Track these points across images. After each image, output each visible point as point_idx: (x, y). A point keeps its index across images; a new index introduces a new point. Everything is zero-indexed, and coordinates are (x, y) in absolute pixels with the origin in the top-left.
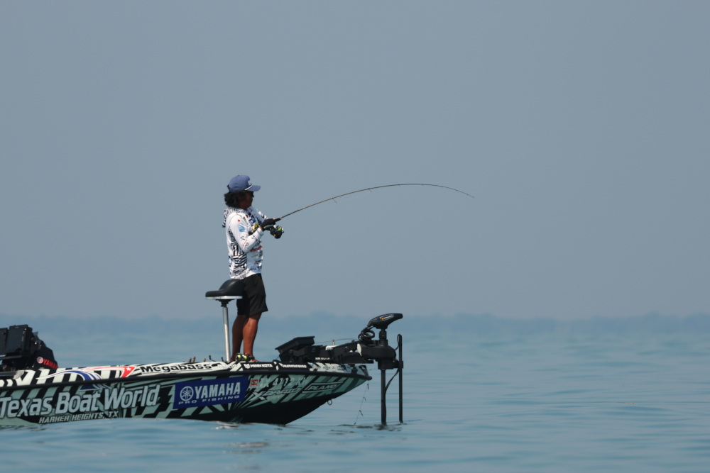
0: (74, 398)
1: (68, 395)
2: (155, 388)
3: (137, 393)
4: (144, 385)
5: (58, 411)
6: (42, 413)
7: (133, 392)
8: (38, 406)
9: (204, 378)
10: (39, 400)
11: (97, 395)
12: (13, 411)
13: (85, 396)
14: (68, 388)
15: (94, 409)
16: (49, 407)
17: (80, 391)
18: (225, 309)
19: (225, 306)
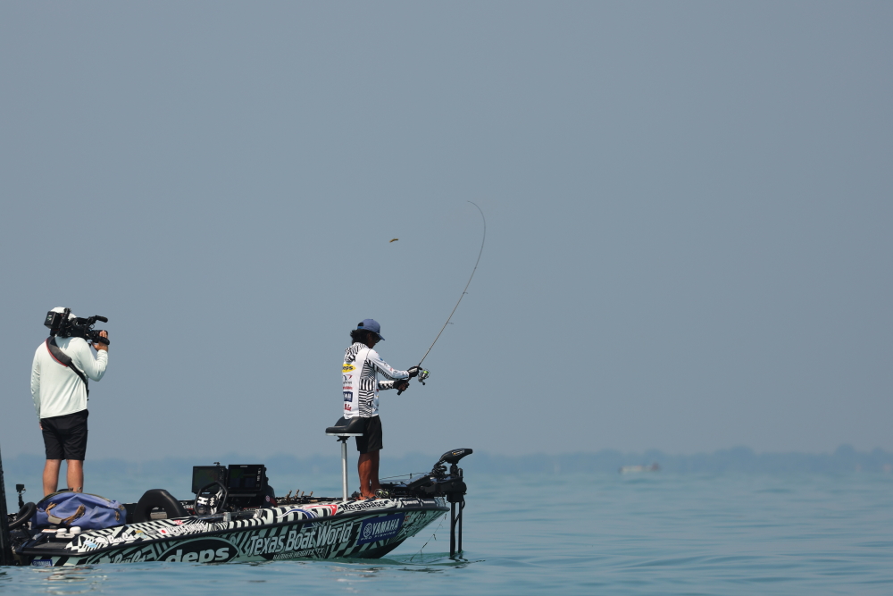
0: (299, 535)
1: (295, 532)
2: (350, 525)
3: (339, 529)
4: (343, 523)
5: (288, 549)
6: (277, 551)
7: (336, 529)
8: (275, 544)
10: (276, 538)
11: (313, 533)
12: (259, 549)
13: (306, 534)
14: (295, 527)
15: (310, 546)
16: (281, 544)
17: (303, 529)
18: (344, 445)
19: (344, 442)
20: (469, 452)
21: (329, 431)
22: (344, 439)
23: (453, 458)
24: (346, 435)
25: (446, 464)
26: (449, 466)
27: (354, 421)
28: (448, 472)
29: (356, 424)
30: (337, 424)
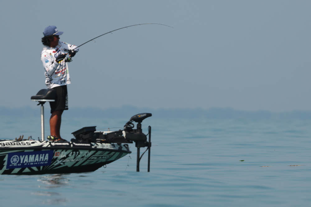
9: (26, 151)
18: (42, 107)
19: (42, 105)
20: (149, 115)
21: (33, 98)
22: (42, 103)
23: (139, 119)
24: (44, 100)
25: (134, 122)
26: (135, 124)
27: (49, 92)
28: (135, 128)
29: (50, 94)
30: (38, 94)
